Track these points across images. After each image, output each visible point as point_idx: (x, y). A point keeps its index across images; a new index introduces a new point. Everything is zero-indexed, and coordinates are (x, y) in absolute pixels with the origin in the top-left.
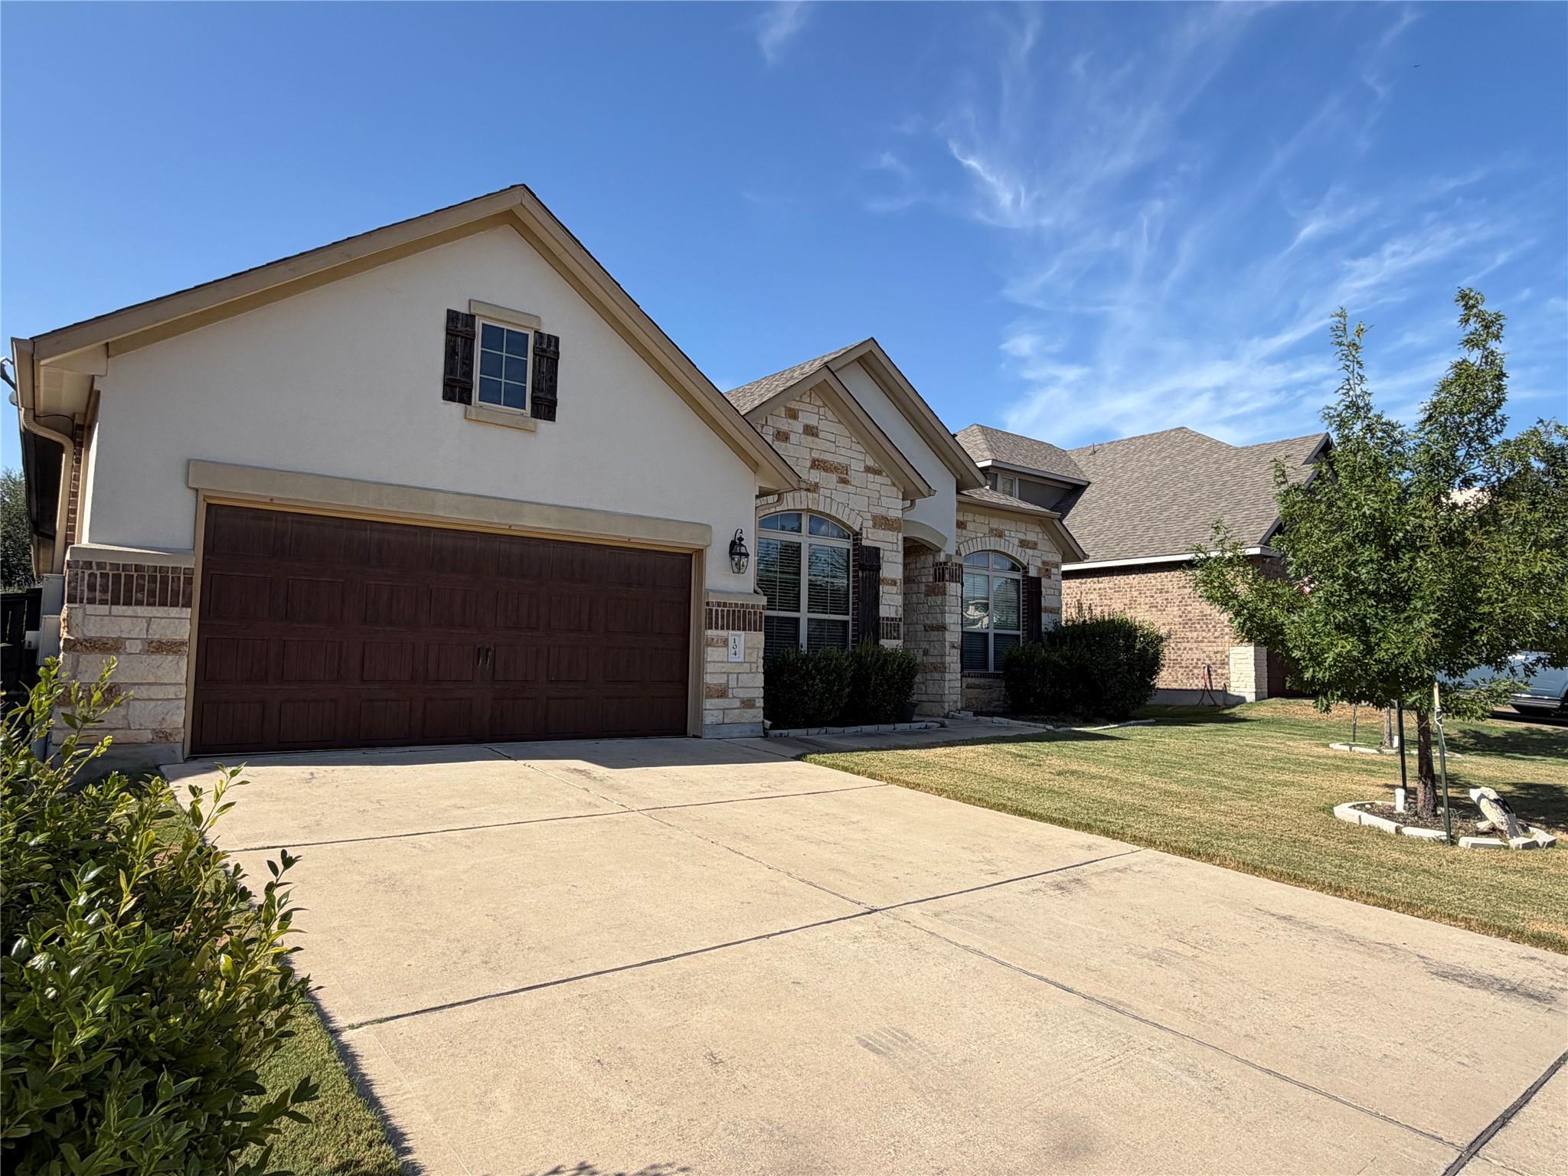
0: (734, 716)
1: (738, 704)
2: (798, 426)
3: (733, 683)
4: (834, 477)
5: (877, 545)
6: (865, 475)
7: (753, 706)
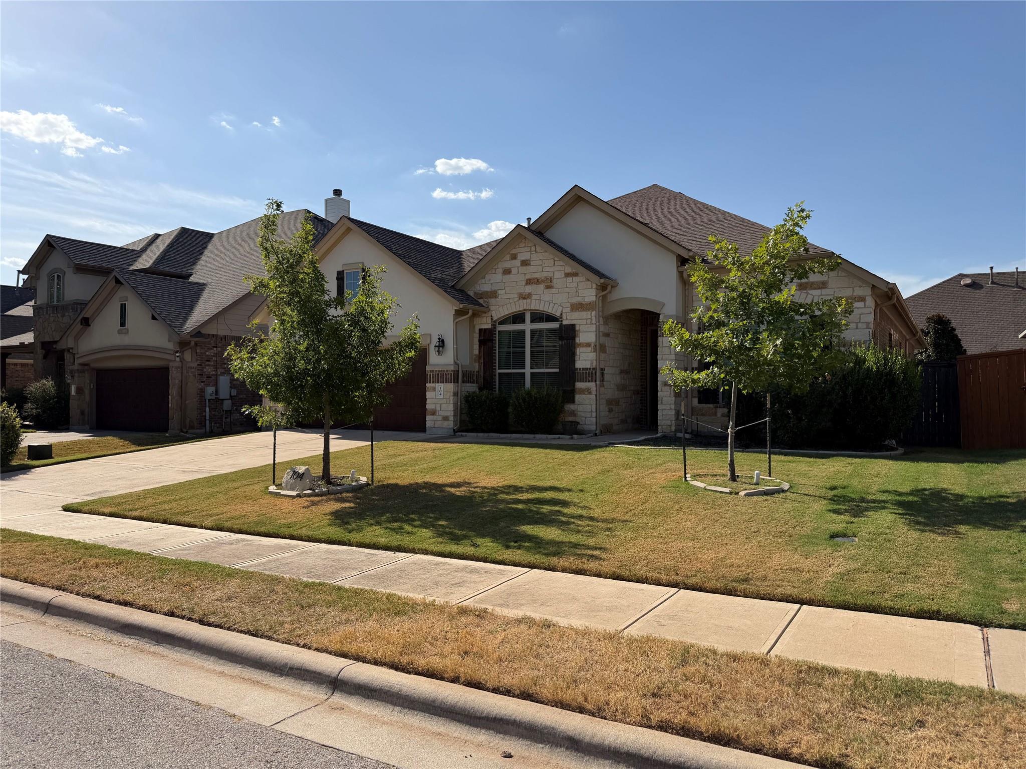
0: (438, 424)
1: (440, 418)
2: (517, 263)
3: (438, 409)
4: (541, 287)
5: (573, 322)
6: (565, 279)
7: (448, 420)
